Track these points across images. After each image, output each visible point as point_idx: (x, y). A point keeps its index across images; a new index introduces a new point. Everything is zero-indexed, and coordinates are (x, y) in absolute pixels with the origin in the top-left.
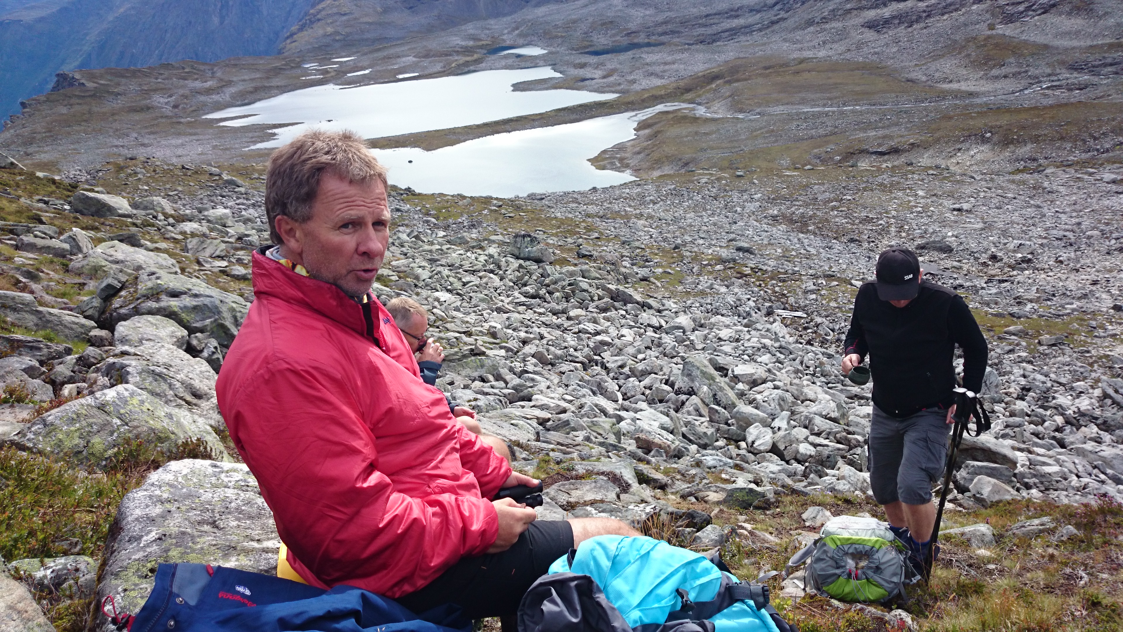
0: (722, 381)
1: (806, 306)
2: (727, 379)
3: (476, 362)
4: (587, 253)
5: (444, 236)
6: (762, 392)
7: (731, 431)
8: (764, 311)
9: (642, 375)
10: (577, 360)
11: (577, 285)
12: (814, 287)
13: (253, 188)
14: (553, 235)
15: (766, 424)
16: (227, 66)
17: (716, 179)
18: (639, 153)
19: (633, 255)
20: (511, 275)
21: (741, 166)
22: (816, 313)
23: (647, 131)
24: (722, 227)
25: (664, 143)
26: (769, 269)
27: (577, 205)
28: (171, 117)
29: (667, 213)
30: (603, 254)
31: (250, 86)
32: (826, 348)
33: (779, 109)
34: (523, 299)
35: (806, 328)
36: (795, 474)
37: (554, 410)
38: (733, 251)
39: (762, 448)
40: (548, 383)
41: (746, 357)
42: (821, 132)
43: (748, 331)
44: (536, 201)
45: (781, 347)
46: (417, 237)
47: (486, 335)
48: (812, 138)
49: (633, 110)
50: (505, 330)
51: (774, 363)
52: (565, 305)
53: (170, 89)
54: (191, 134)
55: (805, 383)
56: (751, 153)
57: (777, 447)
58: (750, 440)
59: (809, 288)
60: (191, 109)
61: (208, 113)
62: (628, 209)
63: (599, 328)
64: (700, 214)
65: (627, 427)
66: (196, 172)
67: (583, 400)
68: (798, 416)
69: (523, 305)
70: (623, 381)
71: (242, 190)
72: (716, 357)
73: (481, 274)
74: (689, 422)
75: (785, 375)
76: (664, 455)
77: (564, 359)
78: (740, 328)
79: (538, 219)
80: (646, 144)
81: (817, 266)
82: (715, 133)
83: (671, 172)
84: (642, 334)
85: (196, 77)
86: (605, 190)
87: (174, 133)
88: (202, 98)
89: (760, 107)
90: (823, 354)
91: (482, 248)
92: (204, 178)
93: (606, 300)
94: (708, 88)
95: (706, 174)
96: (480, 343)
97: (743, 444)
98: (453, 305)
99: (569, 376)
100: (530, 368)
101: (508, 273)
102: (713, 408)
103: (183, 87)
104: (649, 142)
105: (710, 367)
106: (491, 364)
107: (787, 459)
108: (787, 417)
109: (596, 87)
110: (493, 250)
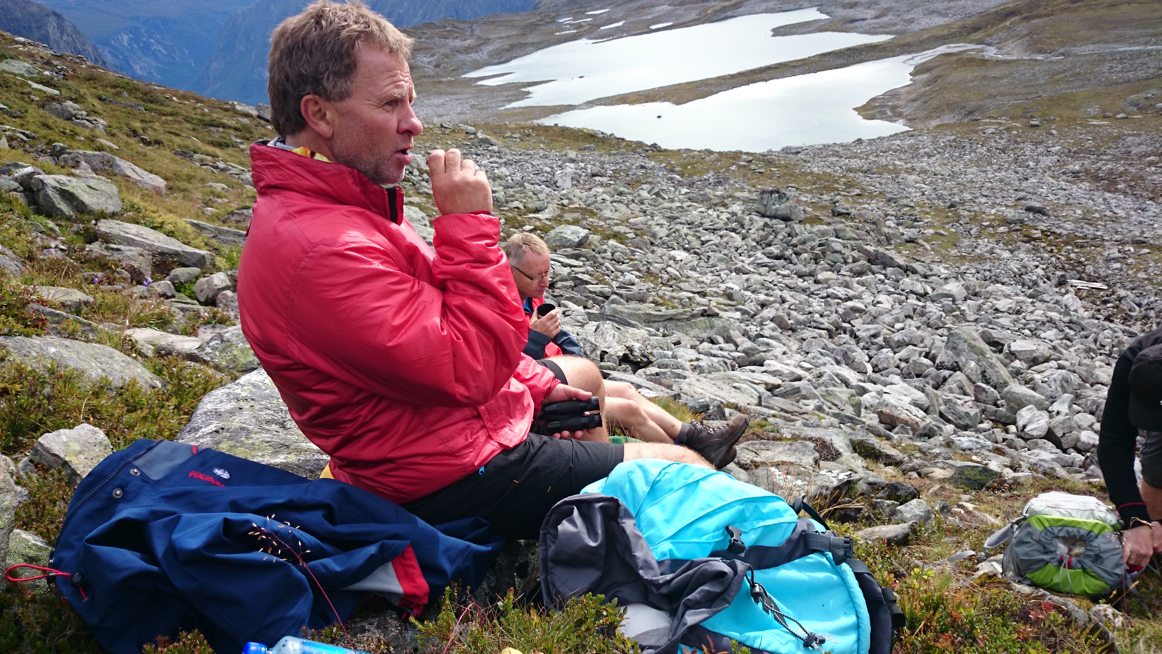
0: (993, 357)
1: (1107, 276)
2: (1001, 356)
3: (705, 323)
4: (844, 211)
5: (687, 193)
6: (1042, 372)
7: (999, 413)
8: (1054, 281)
9: (898, 347)
10: (822, 326)
11: (829, 245)
12: (1119, 255)
13: (505, 146)
14: (807, 191)
15: (1041, 406)
16: (485, 23)
17: (1005, 129)
18: (914, 100)
19: (900, 214)
20: (754, 233)
21: (1037, 114)
22: (1119, 285)
23: (925, 76)
24: (1009, 184)
25: (945, 88)
26: (1065, 232)
27: (837, 159)
28: (433, 77)
29: (944, 168)
30: (863, 212)
31: (506, 44)
32: (1129, 326)
33: (1088, 49)
34: (766, 260)
35: (1105, 302)
36: (1072, 465)
37: (787, 377)
38: (1021, 211)
39: (1035, 433)
40: (785, 349)
41: (1027, 332)
42: (1141, 74)
43: (1032, 303)
44: (791, 155)
45: (1071, 322)
46: (657, 194)
47: (722, 296)
48: (1128, 81)
49: (910, 53)
50: (742, 291)
51: (1062, 339)
52: (813, 266)
53: (432, 48)
54: (451, 94)
55: (1098, 363)
56: (1050, 100)
57: (1053, 433)
58: (1020, 423)
59: (1112, 256)
60: (451, 68)
61: (467, 72)
62: (897, 163)
63: (851, 293)
64: (984, 169)
65: (870, 400)
66: (454, 131)
67: (823, 369)
68: (1084, 400)
69: (766, 266)
70: (874, 352)
71: (495, 148)
72: (991, 331)
73: (723, 232)
74: (950, 401)
75: (1074, 354)
76: (911, 432)
77: (807, 324)
78: (1021, 298)
79: (791, 175)
80: (923, 90)
81: (1126, 231)
82: (1007, 77)
83: (952, 121)
84: (903, 302)
85: (456, 35)
86: (871, 142)
87: (436, 93)
88: (462, 57)
89: (1064, 46)
90: (1124, 332)
91: (725, 206)
92: (460, 137)
93: (862, 262)
94: (1000, 26)
95: (994, 124)
96: (713, 303)
97: (1012, 428)
98: (689, 265)
99: (810, 343)
100: (767, 332)
101: (751, 231)
102: (980, 387)
103: (444, 46)
104: (928, 88)
105: (980, 340)
106: (721, 325)
107: (1065, 447)
108: (1069, 400)
109: (868, 28)
110: (736, 208)
